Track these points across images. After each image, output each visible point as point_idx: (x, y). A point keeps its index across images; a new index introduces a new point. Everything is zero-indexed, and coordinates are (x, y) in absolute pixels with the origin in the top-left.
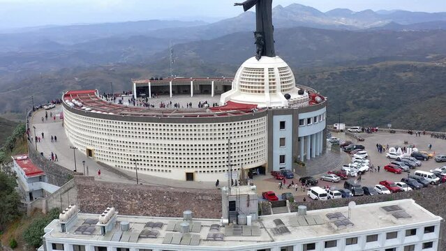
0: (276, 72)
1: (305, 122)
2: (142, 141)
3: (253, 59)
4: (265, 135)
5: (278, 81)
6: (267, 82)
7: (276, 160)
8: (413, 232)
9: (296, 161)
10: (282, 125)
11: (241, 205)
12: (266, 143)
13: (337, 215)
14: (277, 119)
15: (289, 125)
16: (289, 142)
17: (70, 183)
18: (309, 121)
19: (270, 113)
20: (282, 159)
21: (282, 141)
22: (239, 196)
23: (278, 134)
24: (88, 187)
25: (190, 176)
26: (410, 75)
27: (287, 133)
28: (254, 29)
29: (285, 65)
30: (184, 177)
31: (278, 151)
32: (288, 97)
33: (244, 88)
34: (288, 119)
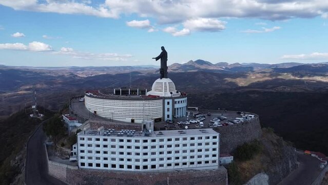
0: (167, 84)
1: (177, 103)
2: (115, 107)
3: (159, 79)
4: (162, 106)
5: (168, 87)
6: (164, 87)
7: (166, 116)
8: (208, 138)
9: (173, 117)
10: (168, 103)
11: (148, 126)
12: (162, 110)
13: (182, 131)
14: (166, 101)
15: (171, 103)
16: (171, 110)
18: (179, 102)
19: (164, 98)
20: (168, 116)
21: (168, 110)
22: (147, 123)
23: (167, 106)
24: (94, 123)
25: (133, 121)
26: (257, 96)
27: (170, 106)
28: (160, 68)
29: (172, 81)
30: (130, 121)
31: (167, 113)
32: (171, 93)
33: (156, 90)
34: (170, 101)
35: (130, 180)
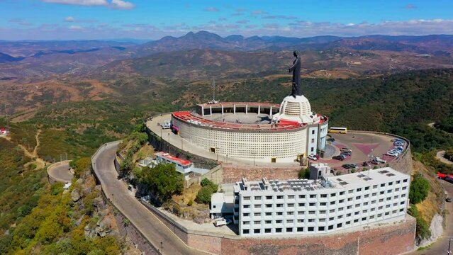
4: (306, 137)
6: (301, 109)
7: (309, 150)
8: (399, 182)
9: (318, 150)
10: (313, 132)
11: (324, 173)
12: (306, 141)
13: (363, 175)
14: (311, 129)
15: (316, 132)
16: (316, 141)
17: (218, 167)
19: (308, 126)
20: (312, 149)
21: (313, 140)
22: (323, 169)
23: (311, 136)
24: (229, 169)
25: (274, 160)
27: (315, 136)
30: (270, 161)
31: (311, 145)
34: (316, 129)
35: (314, 246)
